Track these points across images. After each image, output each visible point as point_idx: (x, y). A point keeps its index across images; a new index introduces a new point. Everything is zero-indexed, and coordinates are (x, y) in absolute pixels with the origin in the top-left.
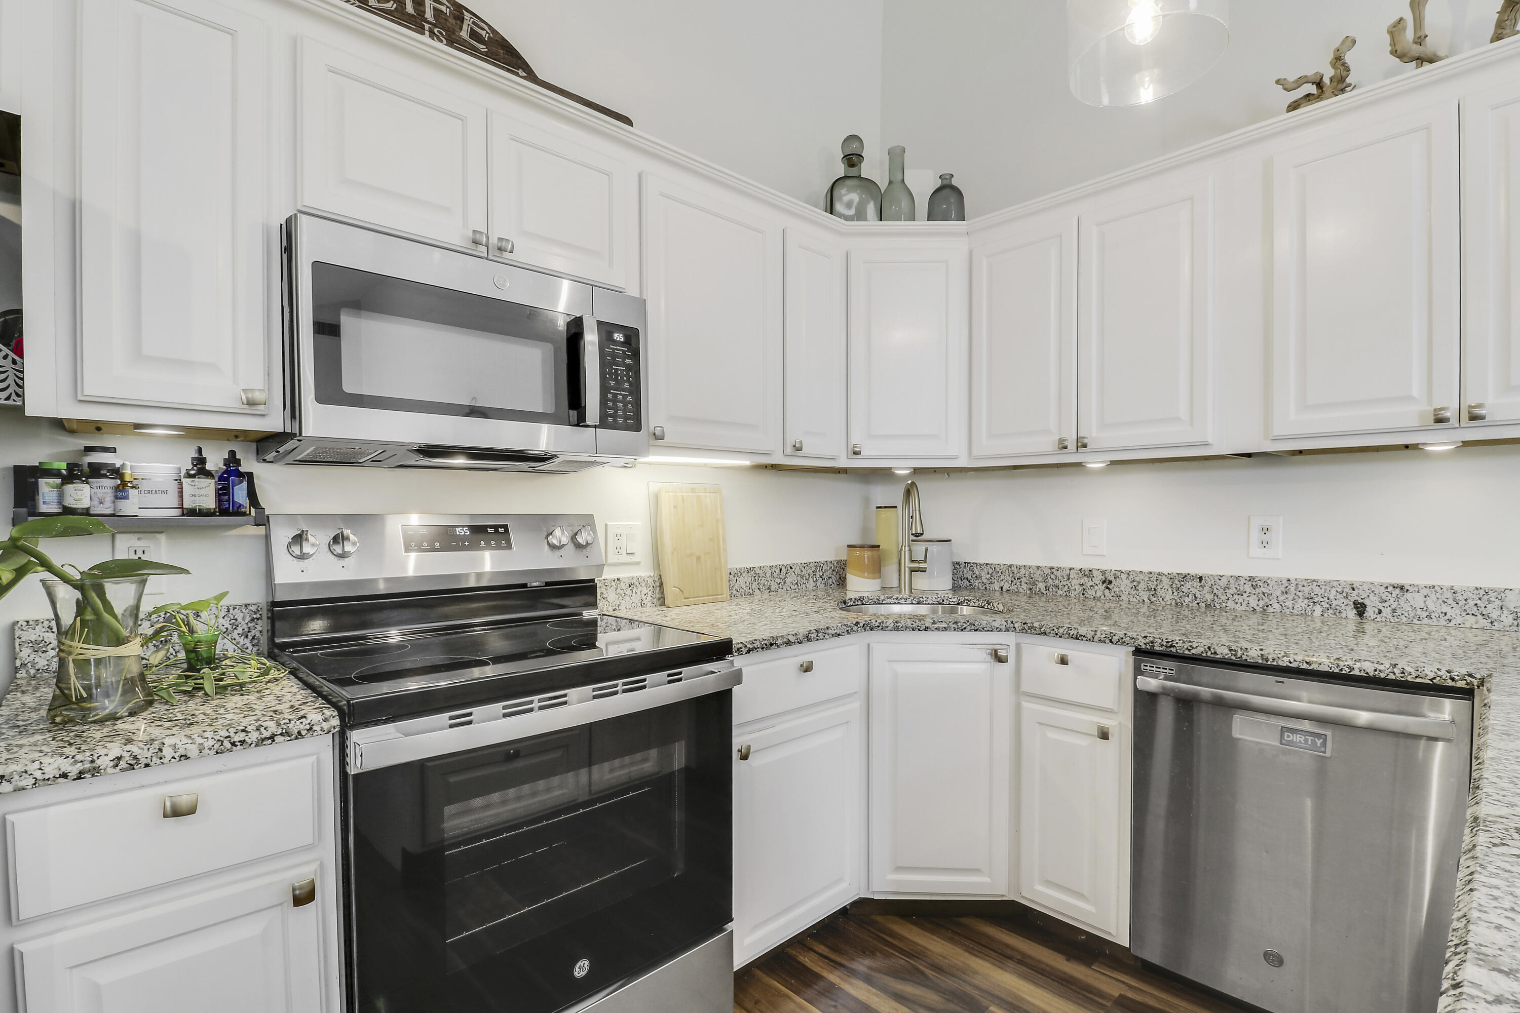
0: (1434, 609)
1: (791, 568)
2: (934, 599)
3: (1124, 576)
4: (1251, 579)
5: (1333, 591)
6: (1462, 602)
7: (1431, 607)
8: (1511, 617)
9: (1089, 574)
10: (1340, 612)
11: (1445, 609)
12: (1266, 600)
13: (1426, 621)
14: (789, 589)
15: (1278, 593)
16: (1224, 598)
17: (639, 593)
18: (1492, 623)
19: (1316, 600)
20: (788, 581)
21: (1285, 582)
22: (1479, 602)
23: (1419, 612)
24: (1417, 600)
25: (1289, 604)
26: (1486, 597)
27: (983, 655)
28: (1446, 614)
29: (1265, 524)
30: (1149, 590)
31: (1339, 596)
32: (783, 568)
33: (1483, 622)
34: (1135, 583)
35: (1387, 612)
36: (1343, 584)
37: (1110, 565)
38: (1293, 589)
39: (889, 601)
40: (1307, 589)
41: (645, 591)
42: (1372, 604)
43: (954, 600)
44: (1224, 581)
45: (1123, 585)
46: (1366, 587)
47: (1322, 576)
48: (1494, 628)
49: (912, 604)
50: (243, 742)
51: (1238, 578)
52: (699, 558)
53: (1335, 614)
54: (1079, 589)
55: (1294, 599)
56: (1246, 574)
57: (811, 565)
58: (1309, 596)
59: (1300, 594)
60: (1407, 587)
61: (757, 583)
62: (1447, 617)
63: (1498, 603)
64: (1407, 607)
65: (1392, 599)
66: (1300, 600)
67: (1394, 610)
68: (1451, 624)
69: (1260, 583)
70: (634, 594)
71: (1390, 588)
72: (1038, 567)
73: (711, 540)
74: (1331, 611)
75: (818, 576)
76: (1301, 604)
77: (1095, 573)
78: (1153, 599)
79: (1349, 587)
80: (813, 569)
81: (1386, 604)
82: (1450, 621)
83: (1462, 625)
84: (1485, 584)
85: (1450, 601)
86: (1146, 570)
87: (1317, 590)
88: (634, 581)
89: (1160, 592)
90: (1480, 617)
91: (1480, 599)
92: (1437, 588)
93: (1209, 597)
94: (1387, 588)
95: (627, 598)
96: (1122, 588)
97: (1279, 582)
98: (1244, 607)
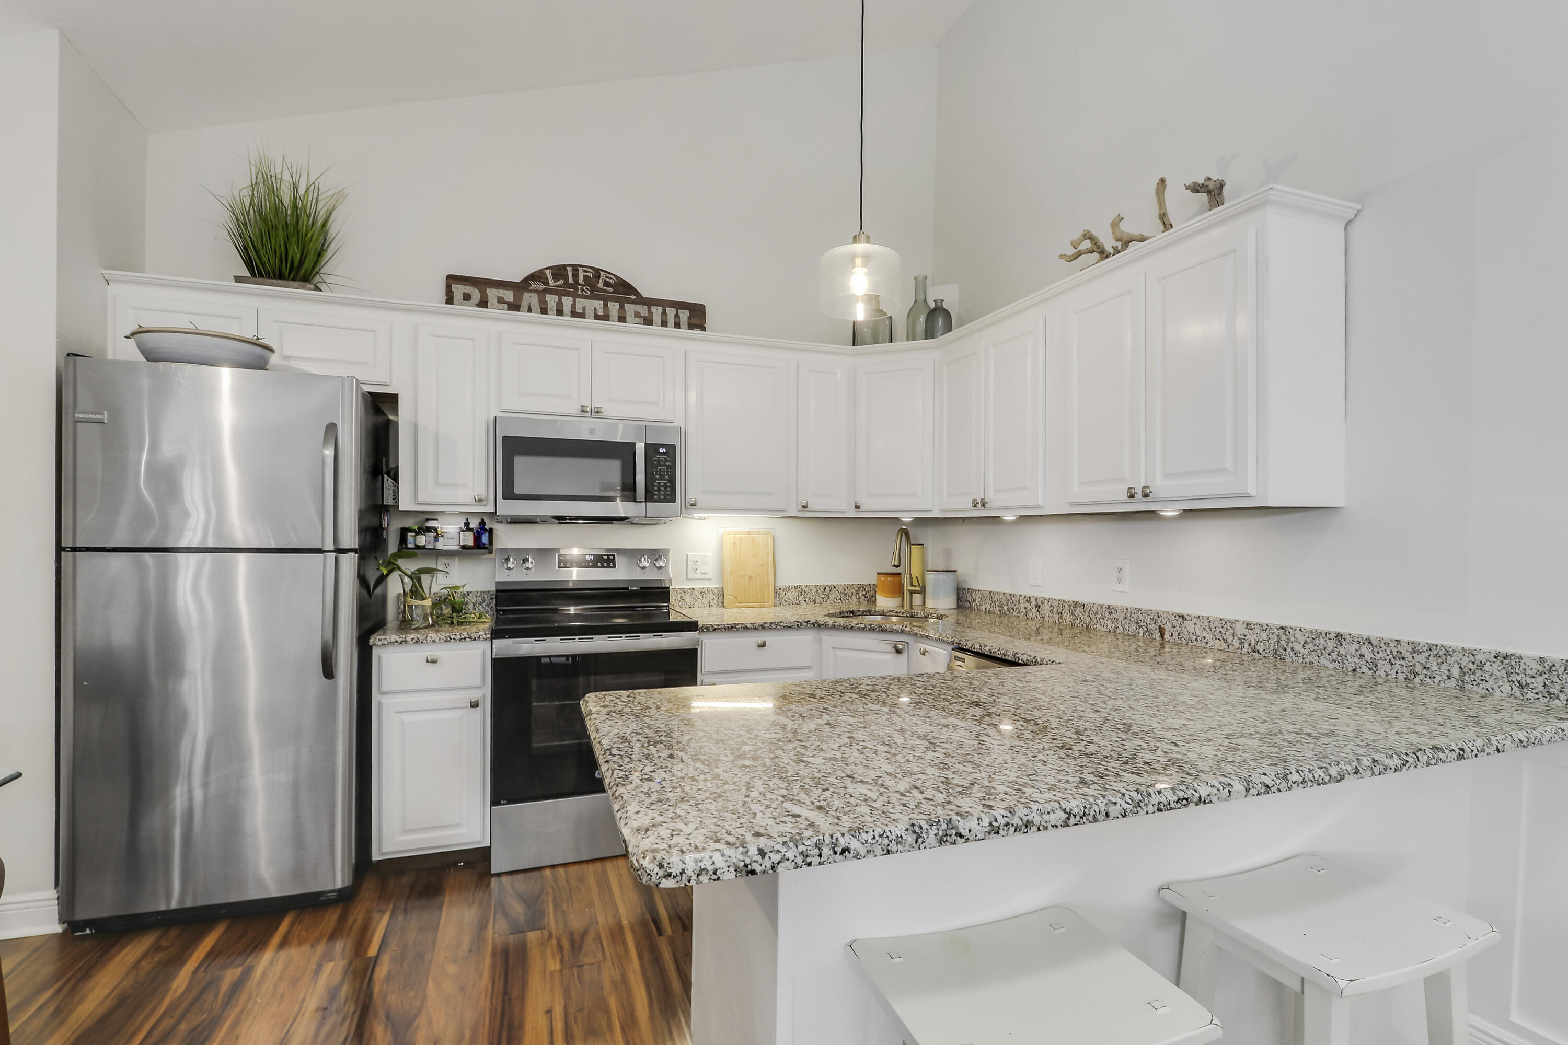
0: (1199, 634)
1: (835, 587)
3: (1046, 602)
4: (1109, 607)
5: (1149, 618)
6: (1213, 630)
7: (1198, 632)
8: (1238, 642)
9: (1029, 600)
10: (1152, 634)
11: (1205, 634)
12: (1116, 623)
13: (1195, 643)
15: (1122, 618)
16: (1095, 621)
18: (1228, 646)
19: (1140, 624)
21: (1125, 610)
22: (1222, 630)
23: (1192, 636)
24: (1190, 627)
25: (1127, 626)
26: (1225, 626)
28: (1205, 638)
29: (1120, 566)
30: (1059, 613)
31: (1152, 622)
32: (827, 587)
33: (1224, 645)
34: (1051, 608)
35: (1175, 634)
36: (1154, 613)
37: (1039, 593)
38: (1129, 616)
40: (1136, 616)
42: (1168, 629)
44: (1095, 608)
45: (1045, 609)
46: (1165, 615)
47: (1144, 607)
48: (1229, 650)
51: (1102, 606)
53: (1150, 637)
54: (1024, 611)
55: (1129, 623)
56: (1106, 603)
58: (1137, 621)
59: (1133, 620)
60: (1186, 617)
62: (1205, 641)
63: (1231, 631)
64: (1185, 632)
65: (1178, 626)
66: (1133, 624)
67: (1179, 634)
68: (1208, 646)
69: (1113, 610)
71: (1177, 617)
74: (1147, 633)
76: (1133, 627)
77: (1032, 599)
78: (1061, 620)
79: (1156, 615)
81: (1175, 629)
82: (1207, 643)
83: (1213, 647)
84: (1225, 616)
85: (1207, 629)
86: (1057, 597)
87: (1141, 617)
88: (706, 591)
89: (1064, 616)
90: (1222, 641)
91: (1222, 628)
92: (1201, 618)
93: (1088, 620)
94: (1175, 616)
96: (1045, 612)
97: (1122, 610)
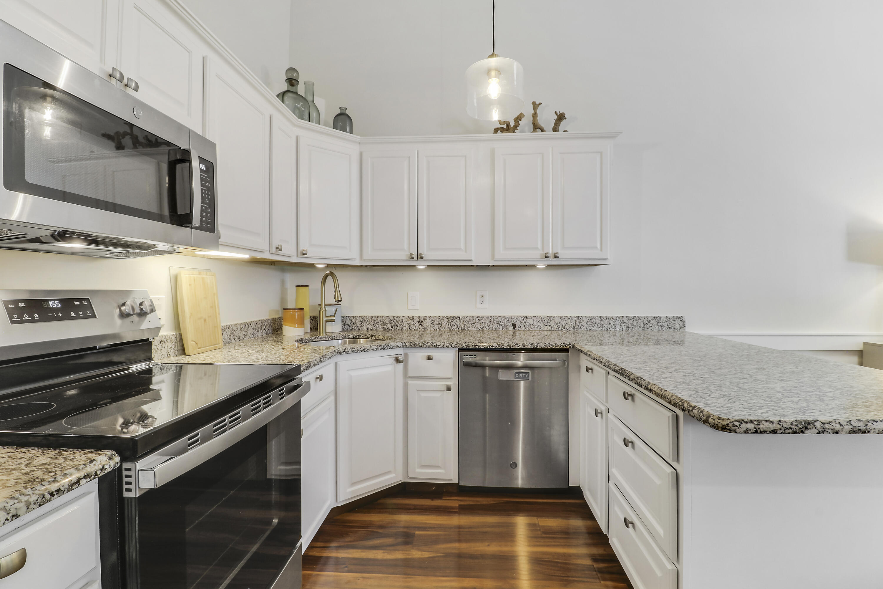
0: (536, 325)
1: (250, 324)
2: (340, 337)
3: (428, 319)
4: (478, 317)
5: (506, 320)
6: (544, 321)
7: (535, 324)
8: (556, 325)
9: (412, 319)
10: (508, 328)
11: (539, 324)
12: (484, 325)
13: (534, 329)
14: (249, 338)
15: (488, 322)
16: (468, 325)
17: (166, 347)
18: (552, 328)
19: (500, 324)
20: (249, 332)
21: (490, 317)
22: (548, 321)
23: (532, 326)
24: (530, 321)
25: (491, 326)
26: (550, 319)
27: (392, 361)
28: (539, 326)
29: (482, 294)
30: (439, 324)
31: (508, 322)
32: (246, 325)
33: (550, 328)
34: (433, 322)
35: (522, 327)
36: (509, 317)
37: (422, 314)
38: (492, 320)
39: (317, 339)
40: (497, 320)
41: (170, 345)
42: (518, 324)
43: (351, 336)
44: (468, 319)
45: (427, 323)
46: (516, 318)
47: (502, 315)
48: (552, 330)
49: (329, 340)
50: (58, 491)
51: (473, 317)
52: (205, 320)
53: (506, 329)
54: (407, 326)
55: (493, 324)
56: (476, 315)
57: (260, 322)
58: (498, 322)
59: (495, 322)
60: (528, 317)
61: (233, 335)
62: (539, 327)
63: (553, 321)
64: (528, 324)
65: (524, 322)
66: (495, 324)
67: (524, 326)
68: (541, 330)
69: (481, 318)
70: (163, 349)
71: (523, 318)
72: (387, 317)
73: (212, 307)
74: (505, 328)
75: (263, 329)
76: (496, 326)
77: (415, 318)
78: (440, 328)
79: (511, 318)
80: (261, 324)
81: (522, 324)
82: (540, 328)
83: (544, 330)
84: (550, 315)
85: (540, 321)
86: (437, 315)
87: (501, 320)
88: (164, 339)
89: (443, 325)
90: (548, 326)
91: (548, 320)
92: (537, 317)
93: (463, 326)
94: (522, 318)
95: (159, 351)
96: (427, 324)
97: (488, 318)
98: (476, 329)
